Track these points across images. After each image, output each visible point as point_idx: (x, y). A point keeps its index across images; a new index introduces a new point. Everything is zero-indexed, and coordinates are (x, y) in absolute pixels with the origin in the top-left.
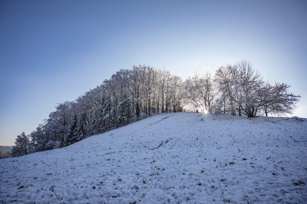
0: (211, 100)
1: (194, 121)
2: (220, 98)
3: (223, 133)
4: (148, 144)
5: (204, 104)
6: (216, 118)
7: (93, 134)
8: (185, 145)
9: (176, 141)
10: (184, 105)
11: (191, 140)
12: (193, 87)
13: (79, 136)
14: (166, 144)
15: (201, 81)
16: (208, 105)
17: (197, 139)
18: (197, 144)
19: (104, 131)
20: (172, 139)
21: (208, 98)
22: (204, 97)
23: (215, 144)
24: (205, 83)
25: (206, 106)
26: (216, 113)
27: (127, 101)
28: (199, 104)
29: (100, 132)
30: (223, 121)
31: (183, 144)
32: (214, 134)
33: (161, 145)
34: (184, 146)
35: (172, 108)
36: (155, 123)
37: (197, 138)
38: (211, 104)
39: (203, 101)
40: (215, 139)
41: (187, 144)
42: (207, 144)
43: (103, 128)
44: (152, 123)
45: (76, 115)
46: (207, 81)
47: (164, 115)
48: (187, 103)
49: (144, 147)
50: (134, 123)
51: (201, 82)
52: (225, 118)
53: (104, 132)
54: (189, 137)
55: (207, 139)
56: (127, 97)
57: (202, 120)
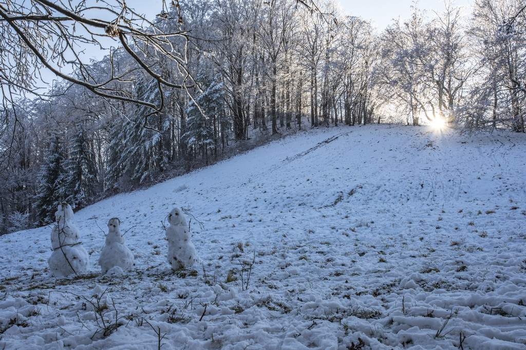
0: (457, 89)
1: (409, 148)
2: (484, 84)
3: (482, 172)
4: (307, 200)
5: (437, 102)
6: (469, 141)
7: (114, 192)
8: (395, 197)
9: (372, 192)
10: (380, 106)
11: (408, 188)
12: (406, 53)
13: (74, 198)
14: (352, 198)
15: (431, 34)
16: (447, 104)
17: (422, 185)
18: (422, 195)
19: (148, 183)
20: (364, 187)
21: (449, 85)
22: (437, 82)
23: (462, 195)
24: (443, 40)
25: (443, 107)
26: (469, 126)
27: (210, 94)
28: (423, 100)
29: (137, 184)
30: (487, 149)
31: (390, 197)
32: (461, 175)
33: (340, 199)
34: (393, 200)
35: (342, 114)
36: (299, 155)
37: (422, 183)
38: (455, 101)
39: (432, 91)
40: (462, 184)
41: (399, 195)
42: (445, 196)
43: (146, 174)
44: (291, 155)
45: (57, 138)
46: (448, 35)
47: (322, 135)
48: (387, 99)
49: (300, 205)
50: (235, 158)
51: (431, 37)
52: (493, 139)
53: (149, 186)
54: (402, 182)
55: (445, 186)
56: (210, 82)
57: (430, 145)
